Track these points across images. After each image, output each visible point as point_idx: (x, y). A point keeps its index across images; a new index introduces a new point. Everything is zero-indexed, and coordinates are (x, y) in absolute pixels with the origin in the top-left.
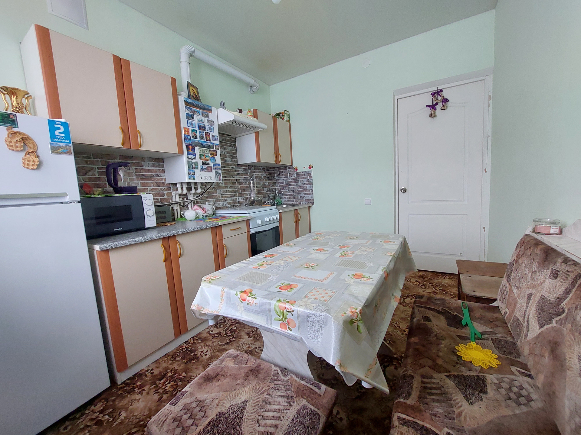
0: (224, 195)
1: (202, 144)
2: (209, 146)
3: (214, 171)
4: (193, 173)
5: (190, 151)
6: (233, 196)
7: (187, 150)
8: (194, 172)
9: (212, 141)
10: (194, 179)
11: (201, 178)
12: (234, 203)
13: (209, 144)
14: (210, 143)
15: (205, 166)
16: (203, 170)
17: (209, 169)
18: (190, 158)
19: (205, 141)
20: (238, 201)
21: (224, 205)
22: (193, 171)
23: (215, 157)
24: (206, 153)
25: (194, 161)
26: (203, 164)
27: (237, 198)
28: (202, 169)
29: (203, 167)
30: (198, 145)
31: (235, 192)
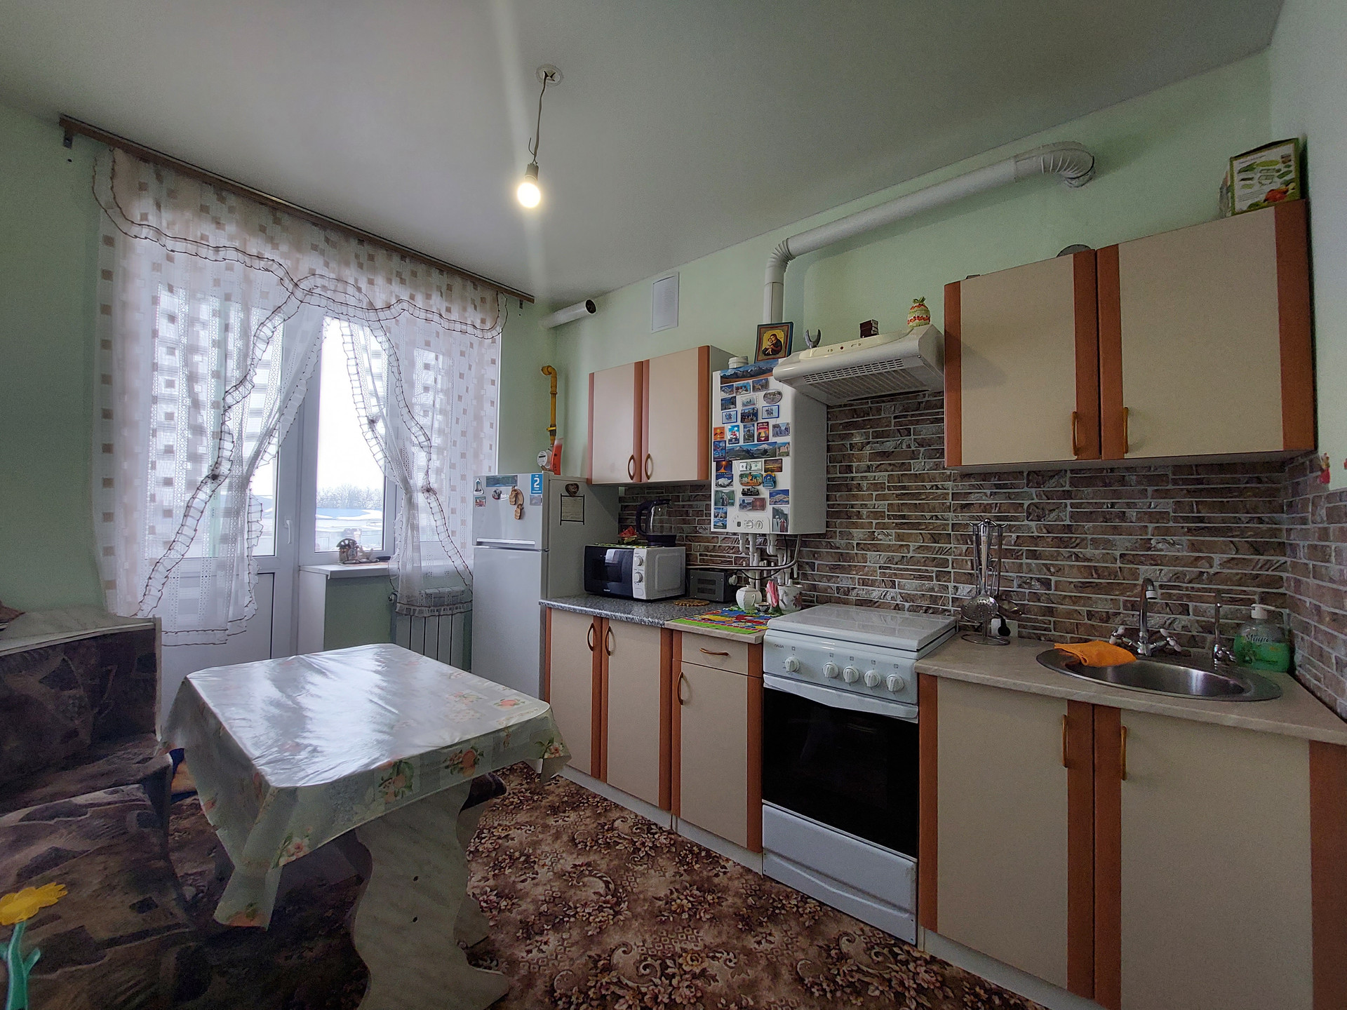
0: (889, 568)
1: (748, 452)
2: (765, 451)
3: (769, 508)
4: (723, 515)
5: (722, 470)
6: (930, 579)
7: (717, 470)
8: (726, 513)
9: (772, 439)
10: (725, 526)
11: (739, 524)
12: (934, 600)
13: (766, 446)
14: (768, 444)
15: (749, 499)
16: (745, 507)
17: (759, 505)
18: (721, 486)
19: (756, 442)
20: (950, 596)
21: (888, 597)
22: (724, 511)
23: (778, 474)
24: (756, 468)
25: (726, 490)
26: (744, 493)
27: (951, 585)
28: (743, 506)
29: (744, 501)
30: (738, 456)
31: (944, 563)
